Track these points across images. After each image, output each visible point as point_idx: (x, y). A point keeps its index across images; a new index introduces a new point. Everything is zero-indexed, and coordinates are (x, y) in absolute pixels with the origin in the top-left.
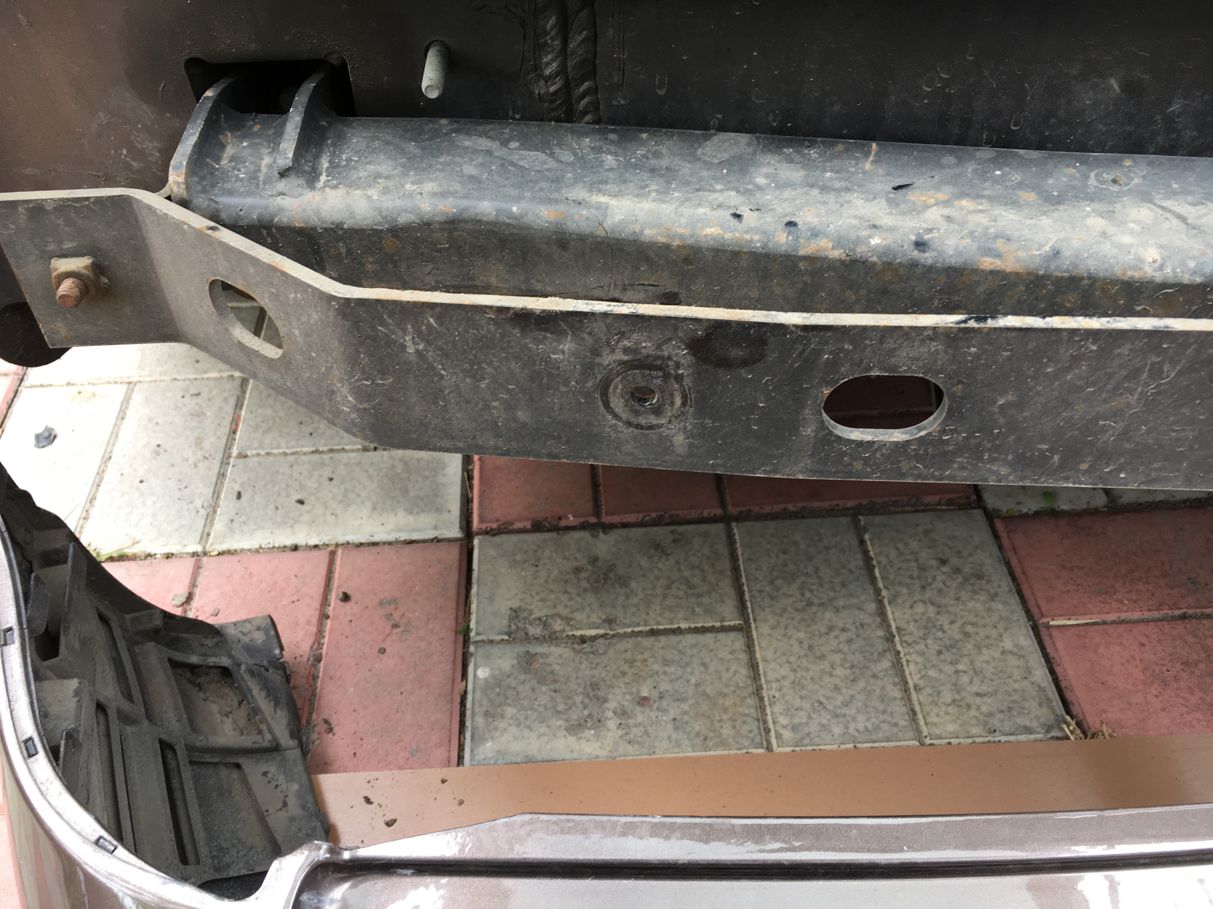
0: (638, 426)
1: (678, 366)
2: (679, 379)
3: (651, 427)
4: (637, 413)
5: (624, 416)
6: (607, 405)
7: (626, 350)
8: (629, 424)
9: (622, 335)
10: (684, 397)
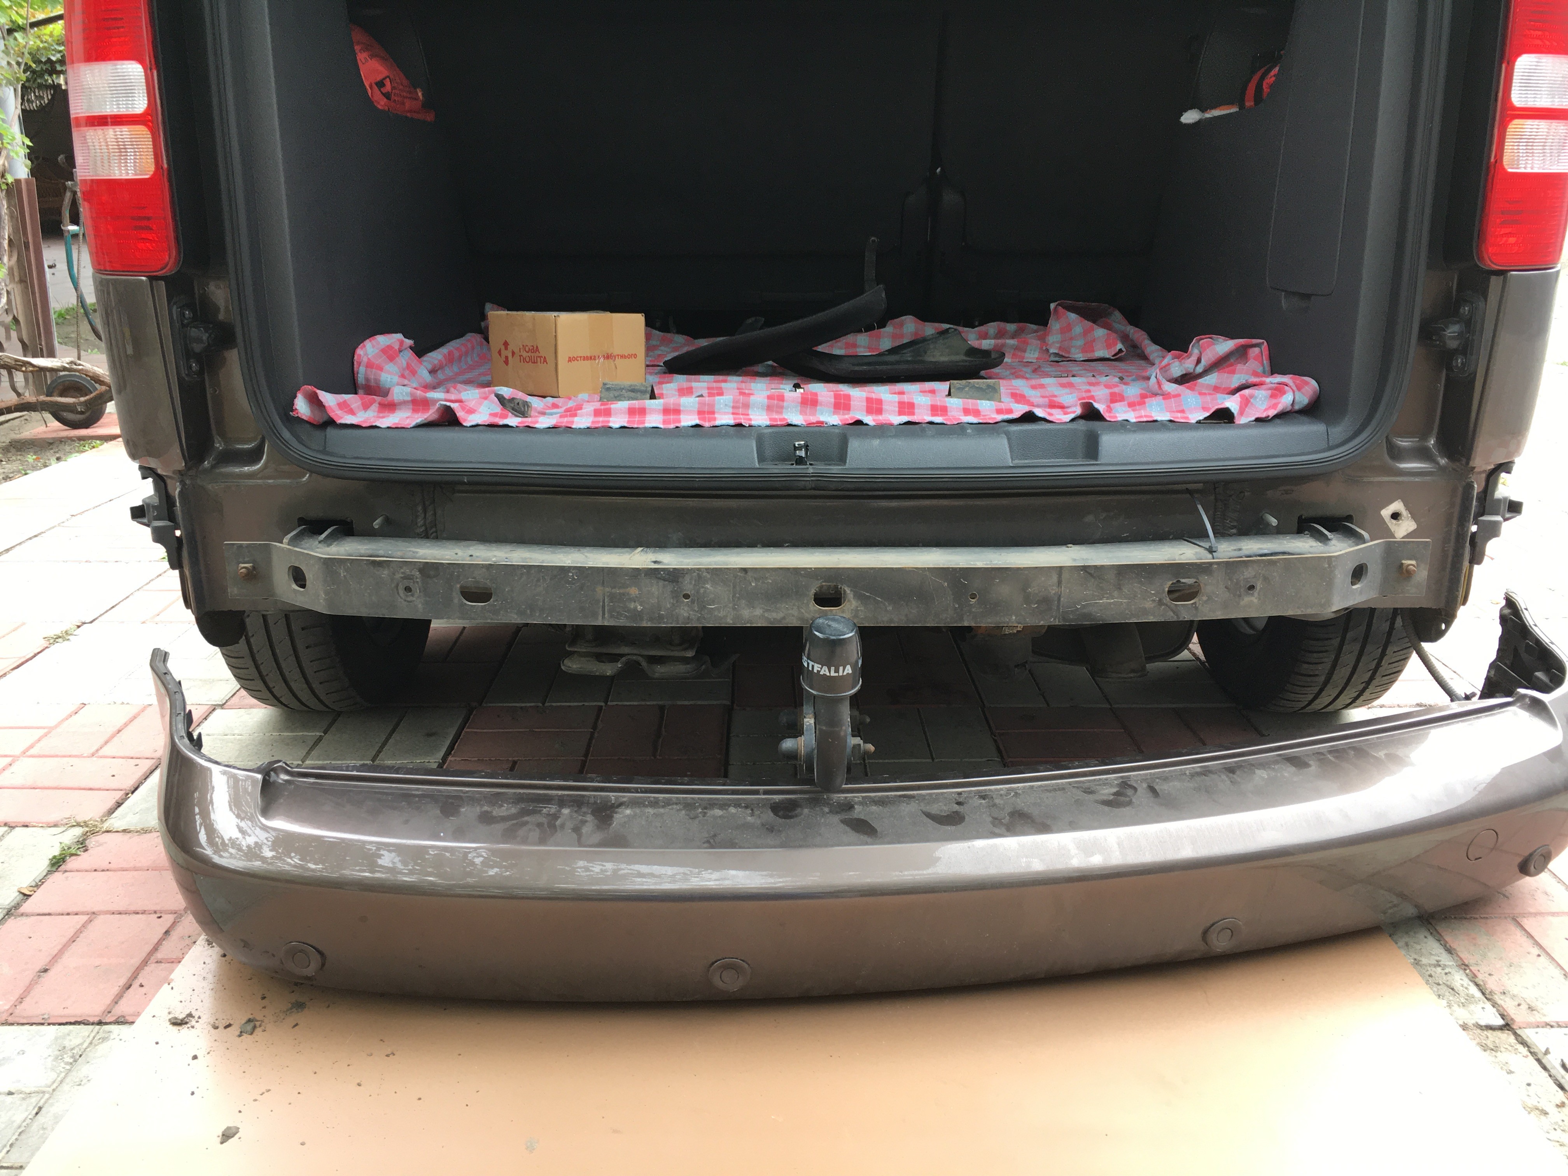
0: (408, 602)
1: (417, 578)
2: (417, 582)
3: (411, 602)
4: (407, 596)
5: (403, 597)
6: (398, 593)
7: (402, 573)
8: (405, 601)
9: (401, 568)
10: (420, 589)
